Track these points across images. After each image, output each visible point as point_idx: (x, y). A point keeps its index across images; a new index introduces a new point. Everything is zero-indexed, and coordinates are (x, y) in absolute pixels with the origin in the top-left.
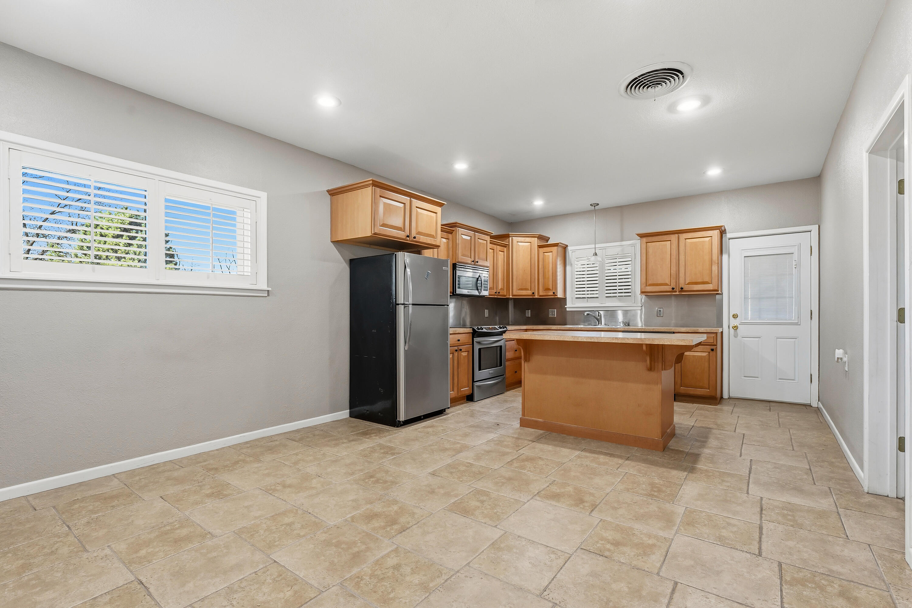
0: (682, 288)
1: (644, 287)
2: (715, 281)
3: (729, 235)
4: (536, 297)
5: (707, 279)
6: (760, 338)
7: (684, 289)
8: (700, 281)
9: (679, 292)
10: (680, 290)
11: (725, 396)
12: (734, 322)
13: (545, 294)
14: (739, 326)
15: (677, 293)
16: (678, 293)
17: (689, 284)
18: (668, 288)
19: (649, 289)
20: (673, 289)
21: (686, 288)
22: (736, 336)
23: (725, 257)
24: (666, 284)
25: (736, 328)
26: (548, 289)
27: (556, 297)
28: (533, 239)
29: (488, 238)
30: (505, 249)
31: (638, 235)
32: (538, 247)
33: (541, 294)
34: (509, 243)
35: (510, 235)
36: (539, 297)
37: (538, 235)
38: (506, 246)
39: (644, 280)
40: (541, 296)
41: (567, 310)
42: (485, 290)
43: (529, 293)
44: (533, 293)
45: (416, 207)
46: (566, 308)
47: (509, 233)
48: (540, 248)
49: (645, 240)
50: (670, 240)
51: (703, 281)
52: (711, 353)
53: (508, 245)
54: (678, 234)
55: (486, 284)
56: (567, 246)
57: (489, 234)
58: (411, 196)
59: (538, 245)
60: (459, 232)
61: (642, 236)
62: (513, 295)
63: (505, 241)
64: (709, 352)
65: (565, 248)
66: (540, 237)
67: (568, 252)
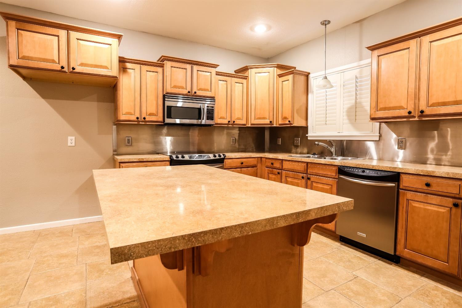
0: (422, 112)
1: (374, 112)
4: (275, 125)
5: (461, 97)
7: (427, 113)
9: (419, 116)
10: (420, 114)
13: (283, 123)
15: (416, 119)
16: (418, 119)
17: (433, 105)
18: (404, 113)
19: (380, 114)
20: (410, 113)
21: (428, 111)
24: (401, 108)
26: (285, 118)
27: (292, 125)
28: (272, 69)
29: (214, 70)
30: (244, 81)
31: (368, 48)
32: (278, 76)
33: (280, 123)
34: (248, 75)
35: (248, 67)
36: (278, 126)
37: (276, 65)
38: (246, 78)
39: (374, 104)
40: (280, 125)
41: (309, 139)
42: (209, 119)
43: (267, 121)
44: (271, 122)
45: (78, 39)
46: (307, 136)
47: (248, 65)
48: (280, 77)
49: (376, 53)
50: (409, 48)
51: (456, 100)
52: (454, 210)
53: (247, 77)
54: (420, 37)
55: (211, 114)
56: (309, 73)
57: (215, 66)
58: (68, 28)
59: (278, 74)
60: (168, 64)
61: (373, 48)
62: (252, 124)
63: (246, 74)
64: (451, 208)
65: (307, 75)
66: (280, 67)
67: (310, 80)
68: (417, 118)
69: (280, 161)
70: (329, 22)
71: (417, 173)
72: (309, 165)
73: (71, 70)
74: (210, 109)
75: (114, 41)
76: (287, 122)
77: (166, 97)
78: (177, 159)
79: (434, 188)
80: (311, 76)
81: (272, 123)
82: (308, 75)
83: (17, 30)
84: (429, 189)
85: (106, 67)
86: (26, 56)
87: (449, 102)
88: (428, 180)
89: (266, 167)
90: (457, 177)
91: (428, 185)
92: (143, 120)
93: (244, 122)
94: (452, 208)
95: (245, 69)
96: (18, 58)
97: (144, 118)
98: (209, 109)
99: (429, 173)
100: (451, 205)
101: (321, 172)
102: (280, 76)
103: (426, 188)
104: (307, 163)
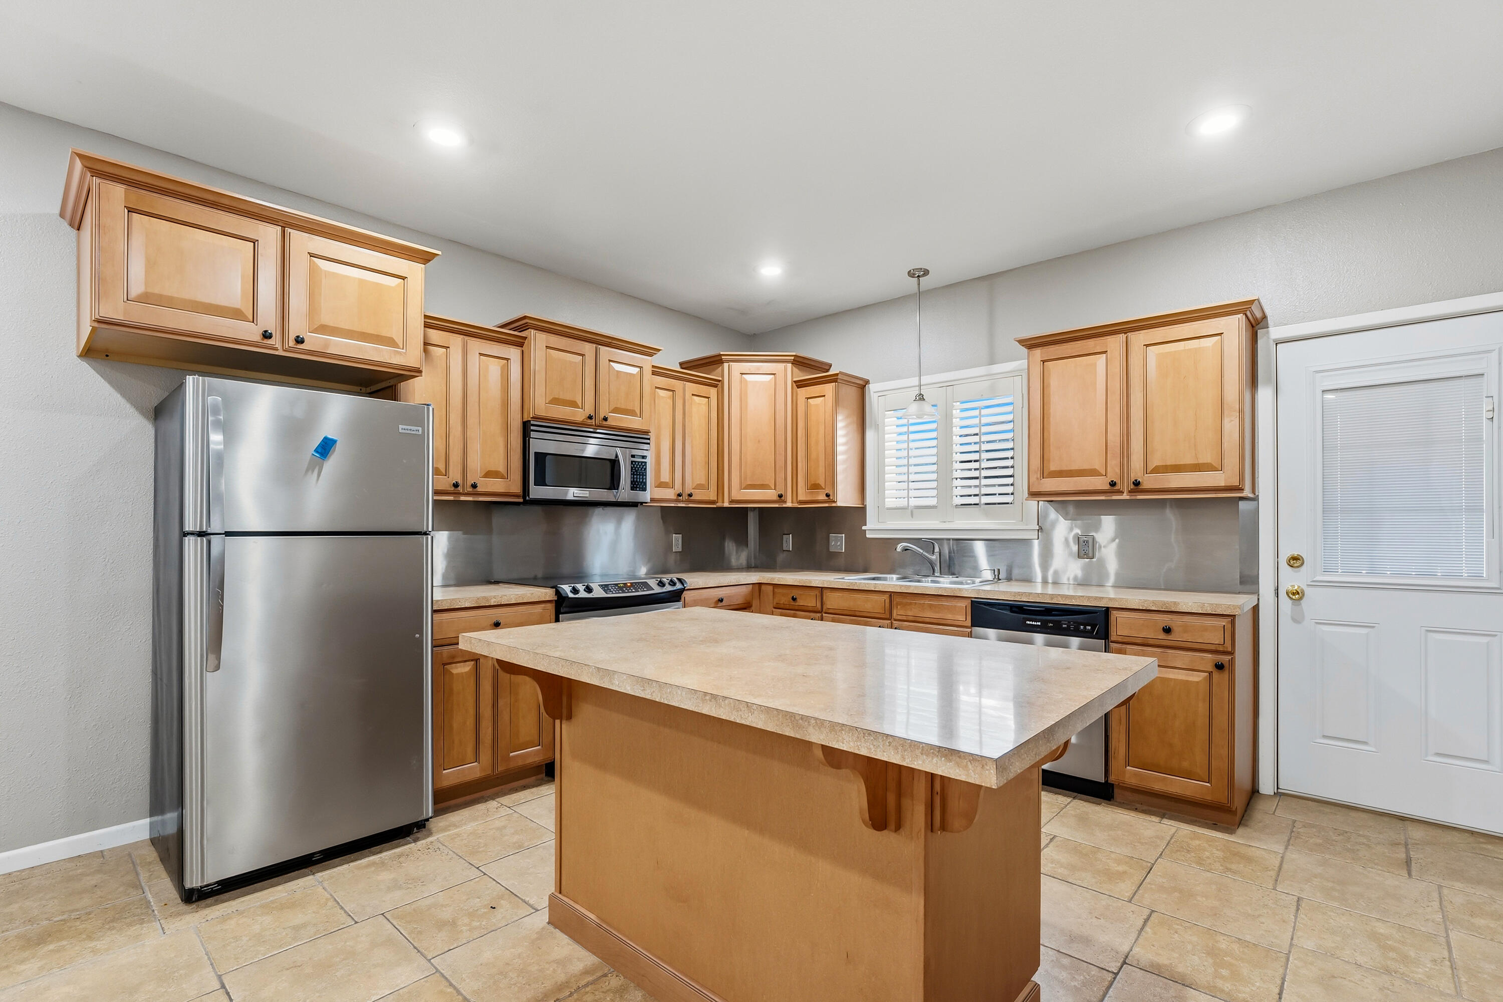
0: (1136, 483)
1: (1037, 479)
2: (1231, 461)
3: (1275, 332)
4: (789, 504)
5: (1207, 457)
6: (1374, 627)
7: (1146, 485)
8: (1188, 460)
9: (1131, 492)
10: (1132, 486)
11: (1266, 786)
12: (1291, 579)
13: (808, 498)
14: (1307, 591)
15: (1125, 496)
16: (1128, 498)
17: (1156, 470)
18: (1100, 483)
19: (1050, 484)
20: (1113, 484)
21: (1149, 482)
22: (1297, 619)
23: (1264, 394)
24: (1093, 473)
25: (1296, 595)
26: (815, 487)
27: (834, 505)
28: (782, 366)
29: (647, 362)
30: (713, 392)
31: (1021, 342)
32: (794, 384)
33: (801, 497)
34: (723, 376)
35: (723, 357)
36: (796, 505)
37: (793, 358)
38: (716, 384)
39: (1036, 463)
40: (801, 502)
41: (868, 536)
42: (636, 488)
43: (771, 494)
44: (780, 496)
45: (312, 255)
46: (865, 530)
47: (721, 353)
48: (799, 387)
49: (1038, 353)
50: (1105, 352)
51: (1197, 462)
52: (1216, 675)
53: (719, 381)
54: (1125, 333)
55: (640, 475)
56: (867, 382)
57: (649, 351)
58: (285, 223)
59: (795, 380)
60: (538, 341)
61: (1031, 344)
62: (732, 502)
63: (715, 373)
64: (1210, 673)
65: (862, 386)
66: (800, 362)
67: (870, 397)
68: (1125, 494)
69: (817, 592)
70: (926, 272)
71: (1144, 608)
72: (897, 599)
73: (292, 343)
74: (639, 462)
75: (415, 270)
76: (822, 497)
77: (532, 428)
78: (577, 596)
79: (1177, 636)
80: (872, 388)
81: (783, 498)
82: (865, 386)
83: (129, 211)
84: (1170, 637)
85: (389, 342)
86: (154, 294)
87: (1185, 465)
88: (1166, 620)
89: (775, 608)
90: (1219, 612)
91: (1167, 630)
92: (470, 489)
93: (713, 497)
94: (1212, 672)
95: (715, 361)
96: (128, 300)
97: (474, 486)
98: (635, 462)
99: (1166, 606)
100: (1210, 667)
101: (929, 614)
102: (800, 384)
103: (1162, 636)
104: (891, 594)
